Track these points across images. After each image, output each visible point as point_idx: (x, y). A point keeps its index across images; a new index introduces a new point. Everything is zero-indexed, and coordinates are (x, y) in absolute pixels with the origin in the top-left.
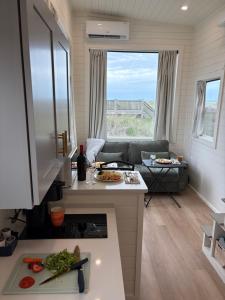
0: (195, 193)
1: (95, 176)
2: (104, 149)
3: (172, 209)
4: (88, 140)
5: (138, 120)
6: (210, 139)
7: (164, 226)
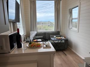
0: (71, 49)
1: (27, 45)
2: (36, 35)
3: (63, 56)
4: (31, 32)
5: (49, 27)
6: (76, 29)
7: (61, 64)
